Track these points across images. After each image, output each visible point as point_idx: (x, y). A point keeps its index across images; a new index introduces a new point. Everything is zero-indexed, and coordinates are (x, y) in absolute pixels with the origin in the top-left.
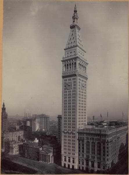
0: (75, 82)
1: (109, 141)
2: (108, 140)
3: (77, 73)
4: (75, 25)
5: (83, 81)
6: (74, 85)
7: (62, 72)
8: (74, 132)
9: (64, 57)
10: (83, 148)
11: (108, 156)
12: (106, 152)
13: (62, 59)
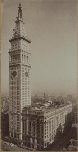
0: (19, 71)
1: (47, 122)
2: (45, 121)
3: (21, 63)
4: (20, 20)
5: (26, 69)
6: (19, 74)
7: (9, 62)
8: (19, 113)
9: (10, 49)
10: (26, 127)
11: (45, 134)
12: (44, 131)
13: (9, 51)
